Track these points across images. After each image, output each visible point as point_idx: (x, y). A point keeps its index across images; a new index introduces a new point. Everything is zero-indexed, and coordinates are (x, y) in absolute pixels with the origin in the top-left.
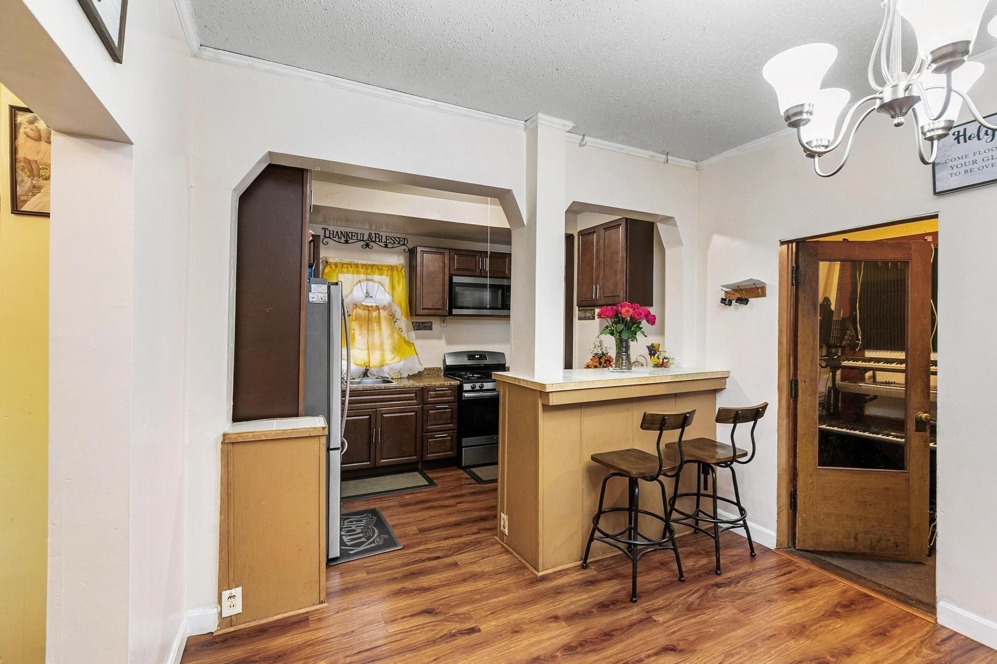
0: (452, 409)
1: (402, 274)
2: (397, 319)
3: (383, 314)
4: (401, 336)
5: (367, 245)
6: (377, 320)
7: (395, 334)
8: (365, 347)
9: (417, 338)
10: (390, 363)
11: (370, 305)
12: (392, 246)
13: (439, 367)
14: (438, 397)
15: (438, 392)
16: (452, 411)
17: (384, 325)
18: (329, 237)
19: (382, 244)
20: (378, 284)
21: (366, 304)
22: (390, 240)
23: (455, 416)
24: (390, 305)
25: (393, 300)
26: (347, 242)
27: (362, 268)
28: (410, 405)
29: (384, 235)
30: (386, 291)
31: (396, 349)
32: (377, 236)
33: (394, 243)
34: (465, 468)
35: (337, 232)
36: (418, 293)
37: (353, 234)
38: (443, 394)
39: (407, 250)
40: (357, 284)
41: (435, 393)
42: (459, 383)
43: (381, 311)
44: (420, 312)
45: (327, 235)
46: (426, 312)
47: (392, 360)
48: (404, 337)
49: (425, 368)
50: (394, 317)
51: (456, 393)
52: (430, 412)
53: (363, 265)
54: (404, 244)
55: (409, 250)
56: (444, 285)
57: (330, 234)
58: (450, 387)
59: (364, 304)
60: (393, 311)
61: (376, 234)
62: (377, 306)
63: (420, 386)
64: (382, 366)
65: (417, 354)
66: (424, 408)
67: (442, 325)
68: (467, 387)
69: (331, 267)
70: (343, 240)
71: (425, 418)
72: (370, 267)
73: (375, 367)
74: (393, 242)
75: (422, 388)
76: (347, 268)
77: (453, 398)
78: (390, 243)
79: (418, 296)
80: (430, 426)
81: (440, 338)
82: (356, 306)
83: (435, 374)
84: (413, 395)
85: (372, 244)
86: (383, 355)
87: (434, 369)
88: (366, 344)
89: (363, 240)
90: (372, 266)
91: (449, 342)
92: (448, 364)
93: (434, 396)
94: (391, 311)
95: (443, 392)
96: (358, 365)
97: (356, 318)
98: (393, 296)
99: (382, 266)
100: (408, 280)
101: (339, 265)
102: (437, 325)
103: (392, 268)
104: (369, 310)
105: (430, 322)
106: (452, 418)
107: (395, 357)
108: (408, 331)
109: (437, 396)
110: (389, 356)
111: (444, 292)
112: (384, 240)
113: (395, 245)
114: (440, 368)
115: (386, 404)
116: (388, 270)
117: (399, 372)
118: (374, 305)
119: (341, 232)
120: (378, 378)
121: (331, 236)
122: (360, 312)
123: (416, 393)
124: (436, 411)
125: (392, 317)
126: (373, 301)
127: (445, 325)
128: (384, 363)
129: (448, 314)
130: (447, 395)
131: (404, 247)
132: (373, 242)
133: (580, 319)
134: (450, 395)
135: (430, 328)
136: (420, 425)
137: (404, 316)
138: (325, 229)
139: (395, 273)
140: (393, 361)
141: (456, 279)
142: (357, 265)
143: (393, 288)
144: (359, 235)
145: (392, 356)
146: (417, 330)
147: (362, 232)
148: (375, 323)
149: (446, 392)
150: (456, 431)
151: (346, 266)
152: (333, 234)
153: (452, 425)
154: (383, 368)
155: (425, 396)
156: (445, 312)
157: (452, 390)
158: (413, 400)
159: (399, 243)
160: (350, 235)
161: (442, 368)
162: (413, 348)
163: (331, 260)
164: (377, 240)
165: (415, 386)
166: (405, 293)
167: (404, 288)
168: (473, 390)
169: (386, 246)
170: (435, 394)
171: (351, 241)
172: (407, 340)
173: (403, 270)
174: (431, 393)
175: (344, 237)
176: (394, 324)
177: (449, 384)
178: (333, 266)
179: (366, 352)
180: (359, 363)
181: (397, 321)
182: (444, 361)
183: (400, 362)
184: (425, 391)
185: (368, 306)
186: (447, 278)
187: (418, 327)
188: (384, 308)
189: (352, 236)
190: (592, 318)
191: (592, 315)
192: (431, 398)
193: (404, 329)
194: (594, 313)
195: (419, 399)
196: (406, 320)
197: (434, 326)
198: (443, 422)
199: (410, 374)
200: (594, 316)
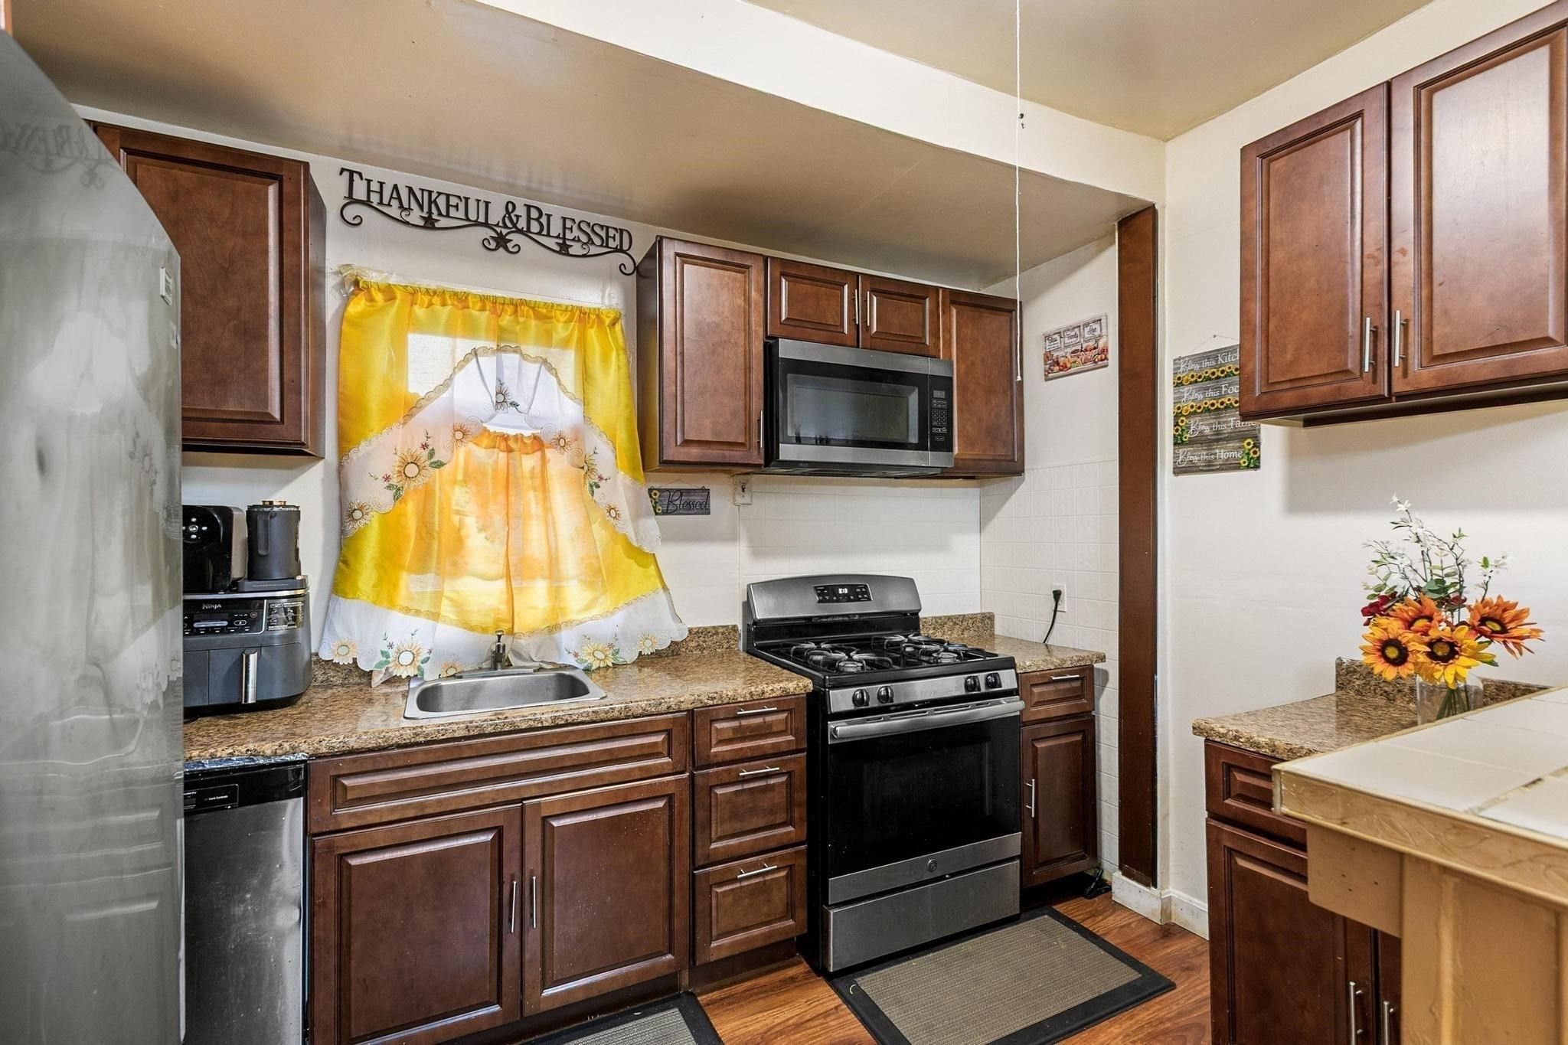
0: (790, 774)
1: (615, 340)
2: (601, 478)
3: (558, 463)
4: (614, 532)
5: (501, 241)
6: (538, 482)
7: (596, 527)
8: (498, 568)
9: (667, 537)
10: (579, 617)
11: (512, 432)
12: (585, 252)
13: (730, 623)
14: (743, 739)
15: (744, 722)
16: (789, 784)
17: (562, 498)
18: (367, 203)
19: (551, 243)
20: (537, 366)
21: (499, 430)
22: (576, 233)
23: (801, 796)
24: (578, 434)
25: (586, 418)
26: (429, 224)
27: (483, 309)
28: (647, 774)
29: (556, 212)
30: (565, 390)
31: (598, 576)
32: (534, 214)
33: (591, 241)
34: (837, 978)
35: (395, 187)
36: (669, 390)
37: (453, 201)
38: (759, 726)
39: (630, 268)
40: (466, 360)
41: (735, 724)
42: (811, 687)
43: (548, 451)
44: (673, 453)
45: (360, 193)
46: (694, 453)
47: (588, 607)
48: (625, 535)
49: (690, 631)
50: (591, 470)
51: (801, 721)
52: (719, 791)
53: (483, 299)
54: (619, 250)
55: (636, 268)
56: (748, 369)
57: (369, 191)
58: (783, 702)
59: (492, 428)
60: (589, 450)
61: (529, 207)
62: (535, 438)
63: (683, 706)
64: (553, 629)
65: (665, 588)
66: (699, 781)
67: (739, 500)
68: (841, 699)
69: (371, 300)
70: (415, 217)
71: (701, 815)
72: (509, 309)
73: (532, 633)
74: (584, 239)
75: (691, 712)
76: (430, 304)
77: (791, 738)
78: (577, 240)
79: (668, 401)
80: (720, 839)
81: (733, 538)
82: (464, 434)
83: (721, 646)
84: (659, 739)
85: (516, 238)
86: (556, 593)
87: (715, 631)
88: (502, 561)
89: (486, 224)
90: (517, 305)
91: (759, 551)
92: (760, 615)
93: (730, 735)
94: (580, 452)
95: (759, 720)
96: (471, 628)
97: (466, 474)
98: (585, 403)
99: (552, 307)
100: (633, 359)
101: (399, 294)
102: (722, 496)
103: (582, 316)
104: (510, 450)
105: (703, 490)
106: (790, 804)
107: (595, 599)
108: (637, 516)
109: (741, 735)
110: (576, 596)
111: (748, 389)
112: (556, 228)
113: (594, 250)
114: (735, 629)
115: (561, 781)
116: (569, 321)
117: (611, 646)
118: (527, 433)
119: (411, 190)
120: (541, 669)
121: (375, 198)
122: (480, 453)
123: (669, 732)
124: (739, 788)
125: (583, 472)
126: (521, 417)
127: (747, 500)
128: (561, 620)
129: (762, 462)
130: (775, 729)
131: (622, 258)
132: (520, 231)
133: (1178, 471)
134: (783, 728)
135: (705, 509)
136: (683, 841)
137: (622, 469)
138: (352, 173)
139: (592, 333)
140: (595, 611)
141: (785, 350)
142: (462, 299)
143: (585, 375)
144: (472, 205)
145: (588, 595)
146: (666, 513)
147: (484, 195)
148: (531, 495)
149: (769, 719)
150: (803, 847)
151: (426, 299)
152: (381, 193)
153: (790, 829)
154: (556, 635)
155: (701, 738)
156: (755, 453)
157: (790, 711)
158: (658, 755)
159: (605, 243)
160: (442, 202)
161: (740, 627)
162: (652, 569)
163: (373, 277)
164: (535, 227)
165: (664, 707)
166: (624, 399)
167: (624, 380)
168: (861, 711)
169: (564, 249)
170: (735, 730)
171: (443, 222)
172: (635, 544)
173: (618, 327)
174: (719, 725)
175: (421, 207)
176: (593, 493)
177: (778, 693)
178: (379, 297)
179: (501, 584)
180: (475, 619)
181: (602, 484)
182: (748, 607)
183: (613, 613)
184: (698, 721)
185: (505, 438)
186: (758, 348)
187: (667, 504)
188: (560, 442)
189: (448, 206)
190: (1244, 462)
191: (1248, 454)
192: (721, 742)
193: (625, 511)
194: (1259, 447)
195: (679, 749)
196: (628, 480)
197: (714, 503)
198: (762, 823)
199: (646, 652)
200: (1259, 458)
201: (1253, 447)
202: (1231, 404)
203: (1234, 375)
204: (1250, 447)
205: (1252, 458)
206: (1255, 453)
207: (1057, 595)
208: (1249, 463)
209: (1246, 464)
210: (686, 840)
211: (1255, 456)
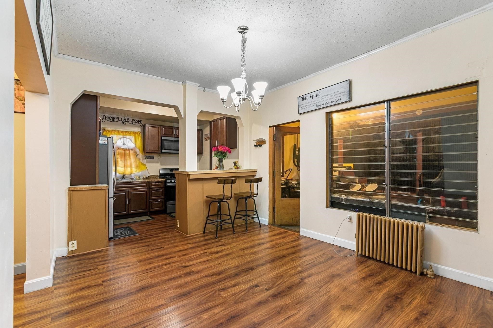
0: (162, 190)
1: (140, 136)
3: (131, 152)
4: (140, 162)
5: (123, 123)
6: (129, 155)
7: (137, 161)
8: (123, 166)
9: (147, 162)
11: (125, 148)
12: (135, 124)
17: (132, 157)
18: (105, 119)
19: (130, 123)
20: (128, 139)
21: (123, 148)
22: (134, 121)
23: (164, 193)
24: (134, 148)
25: (136, 146)
26: (114, 121)
27: (121, 133)
28: (143, 188)
29: (131, 119)
30: (132, 143)
31: (137, 167)
32: (128, 119)
33: (136, 122)
34: (168, 214)
35: (109, 117)
36: (147, 143)
37: (117, 118)
38: (158, 184)
39: (142, 125)
40: (119, 139)
42: (165, 180)
43: (130, 151)
44: (148, 151)
45: (104, 118)
46: (151, 151)
47: (136, 171)
49: (151, 175)
50: (136, 153)
51: (164, 184)
52: (153, 191)
53: (121, 131)
54: (140, 123)
55: (143, 125)
56: (158, 140)
57: (106, 117)
58: (161, 181)
59: (122, 148)
61: (127, 118)
62: (128, 149)
63: (148, 181)
64: (131, 174)
65: (147, 169)
66: (150, 190)
67: (159, 157)
68: (168, 181)
69: (106, 132)
70: (112, 120)
71: (150, 194)
72: (125, 132)
73: (128, 174)
74: (135, 122)
76: (114, 132)
78: (134, 122)
79: (147, 145)
80: (153, 197)
81: (158, 163)
82: (119, 148)
83: (155, 177)
84: (145, 185)
85: (125, 122)
86: (131, 169)
87: (155, 175)
88: (124, 165)
89: (121, 121)
90: (126, 132)
91: (162, 164)
92: (161, 173)
94: (135, 151)
96: (120, 174)
97: (118, 154)
98: (136, 144)
99: (130, 132)
100: (142, 138)
101: (110, 131)
102: (156, 157)
103: (135, 133)
104: (125, 151)
105: (153, 156)
106: (162, 194)
108: (143, 159)
109: (156, 185)
110: (134, 170)
111: (158, 143)
112: (131, 121)
113: (137, 123)
114: (158, 175)
115: (133, 188)
116: (133, 133)
117: (139, 176)
118: (127, 148)
119: (111, 117)
120: (129, 179)
121: (106, 118)
122: (121, 151)
124: (155, 191)
126: (126, 147)
129: (160, 152)
131: (141, 124)
132: (126, 121)
134: (161, 185)
135: (153, 158)
136: (148, 197)
137: (141, 153)
138: (103, 115)
139: (136, 135)
140: (136, 172)
141: (163, 138)
142: (119, 131)
143: (136, 141)
144: (119, 118)
145: (136, 170)
147: (121, 117)
148: (128, 156)
150: (164, 199)
151: (114, 131)
152: (107, 118)
153: (162, 197)
155: (150, 185)
157: (162, 183)
158: (145, 187)
159: (138, 122)
160: (115, 118)
162: (145, 166)
163: (106, 129)
164: (128, 121)
165: (146, 181)
166: (141, 144)
167: (141, 141)
168: (171, 182)
169: (132, 123)
171: (116, 121)
172: (143, 163)
173: (140, 134)
174: (153, 184)
175: (112, 119)
176: (136, 156)
178: (107, 132)
179: (123, 168)
180: (120, 173)
181: (138, 155)
183: (139, 172)
184: (150, 183)
185: (124, 149)
186: (160, 138)
187: (147, 158)
188: (132, 149)
189: (116, 119)
192: (153, 186)
193: (141, 159)
195: (147, 186)
196: (142, 155)
197: (155, 158)
198: (158, 196)
199: (144, 178)
210: (148, 196)
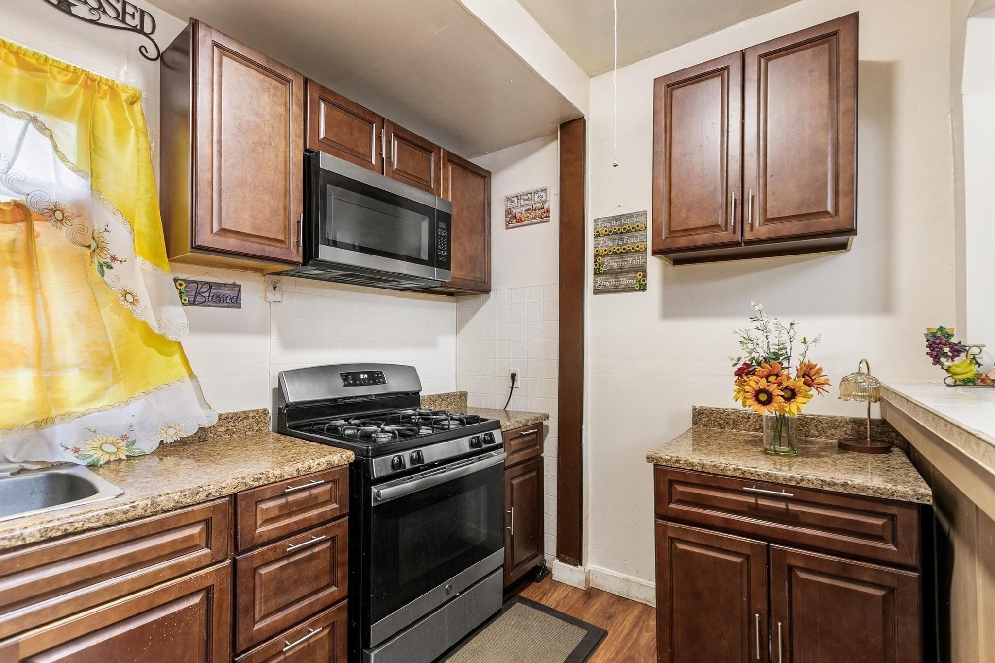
0: (333, 539)
1: (135, 122)
2: (114, 259)
4: (131, 320)
6: (20, 257)
7: (104, 313)
9: (195, 328)
10: (81, 409)
12: (95, 18)
13: (261, 407)
14: (290, 515)
15: (291, 498)
16: (332, 548)
20: (21, 123)
24: (81, 208)
25: (95, 194)
28: (181, 571)
30: (63, 158)
31: (107, 364)
33: (102, 9)
38: (306, 500)
39: (153, 53)
41: (282, 501)
42: (353, 458)
43: (38, 226)
44: (205, 238)
46: (232, 244)
47: (94, 398)
48: (144, 323)
49: (220, 416)
50: (100, 250)
51: (344, 489)
52: (264, 571)
54: (139, 30)
55: (160, 56)
56: (287, 174)
58: (328, 475)
60: (99, 226)
62: (17, 205)
63: (225, 492)
64: (43, 424)
65: (192, 375)
66: (242, 566)
67: (271, 296)
68: (379, 466)
75: (234, 497)
77: (335, 506)
80: (262, 620)
81: (264, 331)
83: (251, 429)
84: (196, 530)
86: (47, 384)
87: (246, 415)
91: (288, 343)
93: (276, 513)
94: (82, 230)
95: (306, 494)
98: (93, 175)
99: (45, 62)
100: (156, 145)
102: (254, 292)
105: (234, 285)
106: (333, 567)
107: (106, 388)
108: (158, 304)
109: (287, 511)
110: (76, 386)
113: (106, 20)
114: (265, 412)
116: (72, 82)
117: (124, 438)
118: (6, 199)
120: (22, 471)
123: (208, 522)
124: (285, 562)
125: (88, 251)
127: (278, 297)
128: (54, 413)
129: (301, 260)
130: (320, 500)
131: (142, 40)
133: (597, 292)
134: (328, 497)
135: (235, 302)
136: (222, 631)
137: (141, 255)
139: (104, 106)
143: (93, 145)
145: (92, 386)
146: (193, 303)
148: (10, 271)
149: (314, 491)
150: (345, 602)
153: (334, 589)
154: (47, 431)
155: (244, 521)
156: (294, 251)
157: (334, 481)
158: (195, 548)
159: (121, 16)
161: (270, 411)
162: (177, 358)
165: (202, 496)
166: (144, 183)
168: (399, 473)
169: (64, 6)
170: (281, 507)
172: (157, 331)
173: (137, 108)
174: (264, 506)
176: (103, 273)
177: (324, 467)
181: (115, 265)
182: (279, 393)
183: (127, 403)
184: (242, 505)
186: (297, 156)
187: (195, 295)
188: (55, 215)
190: (637, 287)
191: (640, 281)
192: (267, 522)
193: (145, 298)
194: (646, 277)
195: (221, 540)
196: (149, 266)
197: (245, 297)
199: (169, 440)
200: (646, 284)
201: (643, 277)
202: (630, 250)
203: (632, 232)
204: (641, 277)
205: (642, 284)
206: (644, 281)
207: (513, 376)
208: (640, 287)
209: (639, 288)
210: (227, 630)
211: (644, 283)
